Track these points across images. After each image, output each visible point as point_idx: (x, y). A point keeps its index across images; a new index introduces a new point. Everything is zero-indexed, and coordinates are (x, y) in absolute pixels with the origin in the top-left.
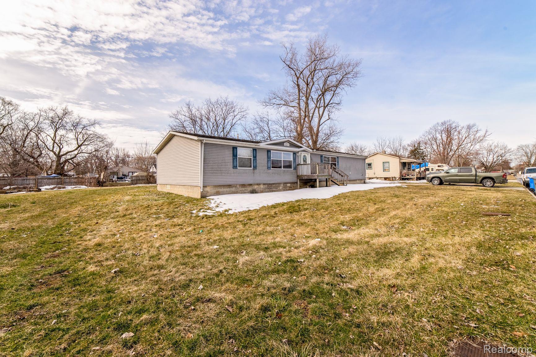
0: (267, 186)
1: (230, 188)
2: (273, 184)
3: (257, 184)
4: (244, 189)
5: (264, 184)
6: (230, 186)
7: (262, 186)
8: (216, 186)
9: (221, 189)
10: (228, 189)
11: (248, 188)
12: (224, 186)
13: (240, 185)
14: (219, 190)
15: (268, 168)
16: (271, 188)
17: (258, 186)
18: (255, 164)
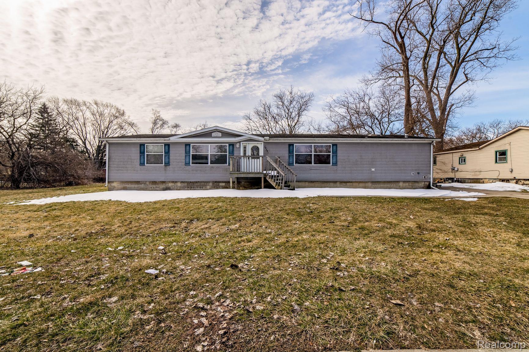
0: (186, 184)
1: (138, 184)
2: (197, 182)
3: (173, 182)
4: (154, 186)
5: (182, 182)
6: (138, 182)
7: (179, 184)
8: (123, 182)
9: (129, 184)
10: (136, 186)
11: (160, 186)
12: (131, 182)
13: (150, 182)
14: (126, 186)
15: (187, 164)
16: (192, 186)
17: (174, 184)
18: (167, 160)
